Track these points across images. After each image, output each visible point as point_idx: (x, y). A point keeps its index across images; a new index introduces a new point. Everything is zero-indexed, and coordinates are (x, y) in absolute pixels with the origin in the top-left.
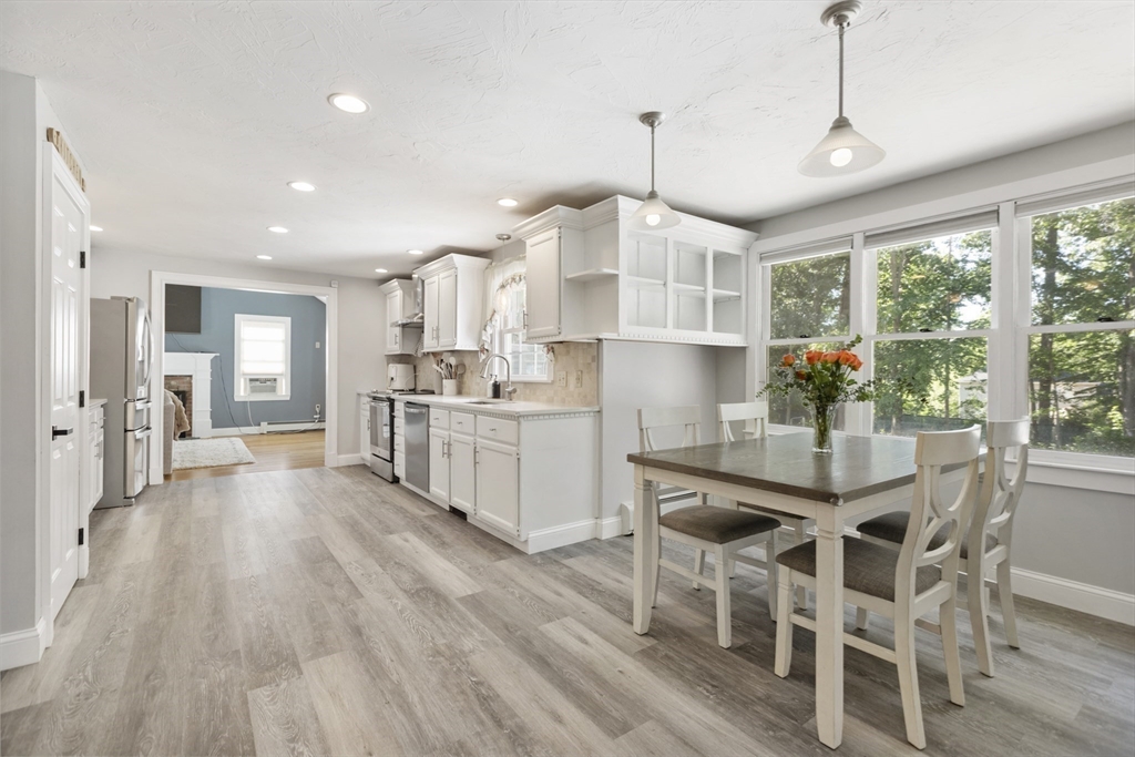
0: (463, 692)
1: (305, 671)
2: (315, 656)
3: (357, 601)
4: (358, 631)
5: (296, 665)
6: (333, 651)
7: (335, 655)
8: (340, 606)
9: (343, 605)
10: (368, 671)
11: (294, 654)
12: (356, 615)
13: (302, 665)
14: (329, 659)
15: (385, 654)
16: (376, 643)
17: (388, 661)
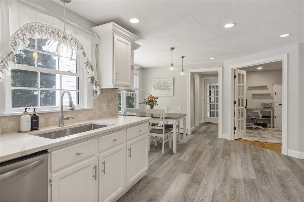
0: (215, 161)
1: (242, 178)
2: (239, 180)
3: (217, 190)
4: (224, 180)
5: (244, 180)
6: (234, 179)
7: (234, 177)
8: (224, 192)
9: (223, 191)
10: (228, 171)
11: (244, 183)
12: (221, 185)
13: (242, 179)
14: (235, 177)
15: (222, 172)
16: (222, 175)
17: (223, 171)
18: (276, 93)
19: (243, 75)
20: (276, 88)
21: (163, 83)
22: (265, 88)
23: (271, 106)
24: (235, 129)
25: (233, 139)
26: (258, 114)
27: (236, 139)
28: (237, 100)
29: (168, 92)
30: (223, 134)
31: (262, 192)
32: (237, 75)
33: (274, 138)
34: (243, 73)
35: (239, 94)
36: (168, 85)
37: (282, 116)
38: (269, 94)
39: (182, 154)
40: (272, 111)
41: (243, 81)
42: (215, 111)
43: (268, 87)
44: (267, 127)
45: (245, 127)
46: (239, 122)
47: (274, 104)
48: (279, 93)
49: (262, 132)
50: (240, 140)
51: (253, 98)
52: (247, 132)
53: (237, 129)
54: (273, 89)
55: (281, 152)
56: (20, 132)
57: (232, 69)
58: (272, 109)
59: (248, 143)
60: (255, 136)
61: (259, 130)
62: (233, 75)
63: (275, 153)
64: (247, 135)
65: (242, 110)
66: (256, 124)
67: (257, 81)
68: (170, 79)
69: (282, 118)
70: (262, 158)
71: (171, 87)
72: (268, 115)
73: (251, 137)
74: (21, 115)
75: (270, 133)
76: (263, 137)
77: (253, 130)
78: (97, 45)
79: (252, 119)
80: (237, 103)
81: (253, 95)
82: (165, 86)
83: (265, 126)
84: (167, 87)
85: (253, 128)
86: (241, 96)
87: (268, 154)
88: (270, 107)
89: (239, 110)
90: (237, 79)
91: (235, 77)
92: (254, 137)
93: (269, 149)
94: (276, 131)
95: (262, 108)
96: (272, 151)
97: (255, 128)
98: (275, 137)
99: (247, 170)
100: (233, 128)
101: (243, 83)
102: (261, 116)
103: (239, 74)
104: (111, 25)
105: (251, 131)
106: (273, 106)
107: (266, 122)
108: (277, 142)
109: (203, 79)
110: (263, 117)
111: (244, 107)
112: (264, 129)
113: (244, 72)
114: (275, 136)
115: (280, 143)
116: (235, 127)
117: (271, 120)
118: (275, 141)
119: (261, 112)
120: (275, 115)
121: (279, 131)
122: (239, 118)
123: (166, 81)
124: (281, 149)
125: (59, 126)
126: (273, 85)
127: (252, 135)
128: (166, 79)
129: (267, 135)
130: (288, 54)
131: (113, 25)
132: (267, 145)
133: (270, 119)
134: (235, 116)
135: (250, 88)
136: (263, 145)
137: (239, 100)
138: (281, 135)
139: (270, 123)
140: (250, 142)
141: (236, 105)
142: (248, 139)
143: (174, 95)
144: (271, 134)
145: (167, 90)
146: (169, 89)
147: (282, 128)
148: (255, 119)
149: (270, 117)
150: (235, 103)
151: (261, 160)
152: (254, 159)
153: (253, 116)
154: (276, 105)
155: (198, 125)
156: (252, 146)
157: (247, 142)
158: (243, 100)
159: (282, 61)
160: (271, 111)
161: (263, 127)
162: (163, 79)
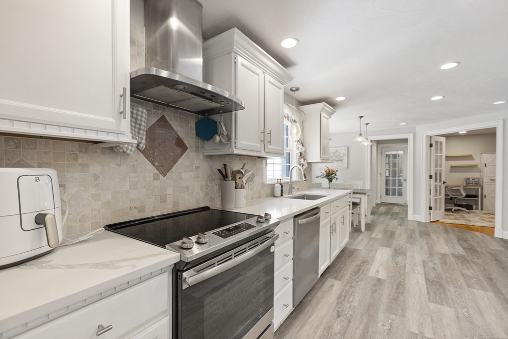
0: (413, 240)
2: (446, 254)
4: (430, 254)
5: (453, 255)
7: (440, 252)
10: (433, 248)
11: (453, 257)
12: (429, 257)
14: (442, 252)
16: (427, 250)
17: (426, 247)
18: (486, 164)
19: (441, 143)
20: (486, 158)
21: (334, 153)
22: (469, 157)
23: (478, 181)
24: (430, 208)
25: (428, 221)
26: (460, 192)
27: (432, 221)
28: (433, 174)
29: (341, 164)
30: (415, 215)
31: (474, 263)
32: (433, 143)
33: (483, 221)
34: (441, 141)
35: (436, 166)
36: (340, 155)
37: (495, 195)
38: (475, 166)
39: (372, 233)
40: (480, 188)
41: (441, 149)
42: (397, 187)
43: (473, 156)
44: (472, 209)
45: (443, 208)
46: (436, 200)
47: (482, 178)
48: (490, 164)
49: (465, 215)
50: (437, 222)
51: (451, 171)
52: (446, 215)
53: (433, 208)
54: (481, 159)
55: (494, 235)
56: (274, 197)
57: (427, 136)
58: (480, 185)
59: (449, 226)
60: (457, 219)
61: (462, 212)
62: (429, 143)
63: (486, 236)
64: (446, 217)
65: (440, 187)
66: (456, 205)
67: (459, 149)
68: (344, 148)
69: (495, 197)
70: (470, 239)
71: (344, 158)
72: (474, 193)
73: (452, 219)
74: (275, 184)
75: (477, 216)
76: (468, 220)
77: (452, 212)
78: (302, 122)
79: (451, 198)
80: (434, 177)
81: (452, 167)
82: (337, 157)
83: (469, 207)
84: (339, 157)
85: (453, 210)
86: (439, 169)
87: (477, 236)
88: (478, 183)
89: (436, 186)
90: (433, 148)
91: (431, 145)
92: (455, 219)
93: (477, 231)
94: (485, 214)
95: (465, 184)
96: (482, 234)
97: (455, 210)
98: (485, 221)
99: (454, 248)
100: (428, 208)
101: (441, 152)
102: (464, 195)
103: (437, 142)
104: (321, 105)
105: (451, 213)
106: (481, 182)
107: (470, 203)
108: (488, 226)
109: (380, 146)
110: (467, 196)
111: (442, 183)
112: (468, 211)
113: (443, 139)
114: (485, 219)
115: (492, 226)
116: (431, 206)
117: (478, 200)
118: (485, 224)
119: (465, 189)
120: (484, 193)
121: (490, 214)
122: (436, 196)
123: (337, 151)
124: (494, 232)
125: (289, 194)
126: (481, 154)
127: (452, 217)
128: (337, 149)
129: (474, 218)
130: (504, 121)
131: (324, 105)
132: (475, 228)
133: (476, 199)
134: (430, 194)
135: (448, 158)
136: (468, 228)
137: (436, 174)
138: (494, 218)
139: (477, 205)
140: (451, 225)
141: (433, 180)
142: (449, 221)
143: (348, 168)
144: (479, 218)
145: (340, 162)
146: (341, 160)
147: (494, 210)
148: (455, 198)
149: (476, 196)
150: (431, 177)
151: (469, 241)
152: (460, 240)
153: (453, 194)
154: (486, 180)
155: (375, 205)
156: (455, 229)
157: (447, 225)
158: (440, 174)
159: (496, 128)
160: (478, 189)
161: (467, 209)
162: (334, 148)
